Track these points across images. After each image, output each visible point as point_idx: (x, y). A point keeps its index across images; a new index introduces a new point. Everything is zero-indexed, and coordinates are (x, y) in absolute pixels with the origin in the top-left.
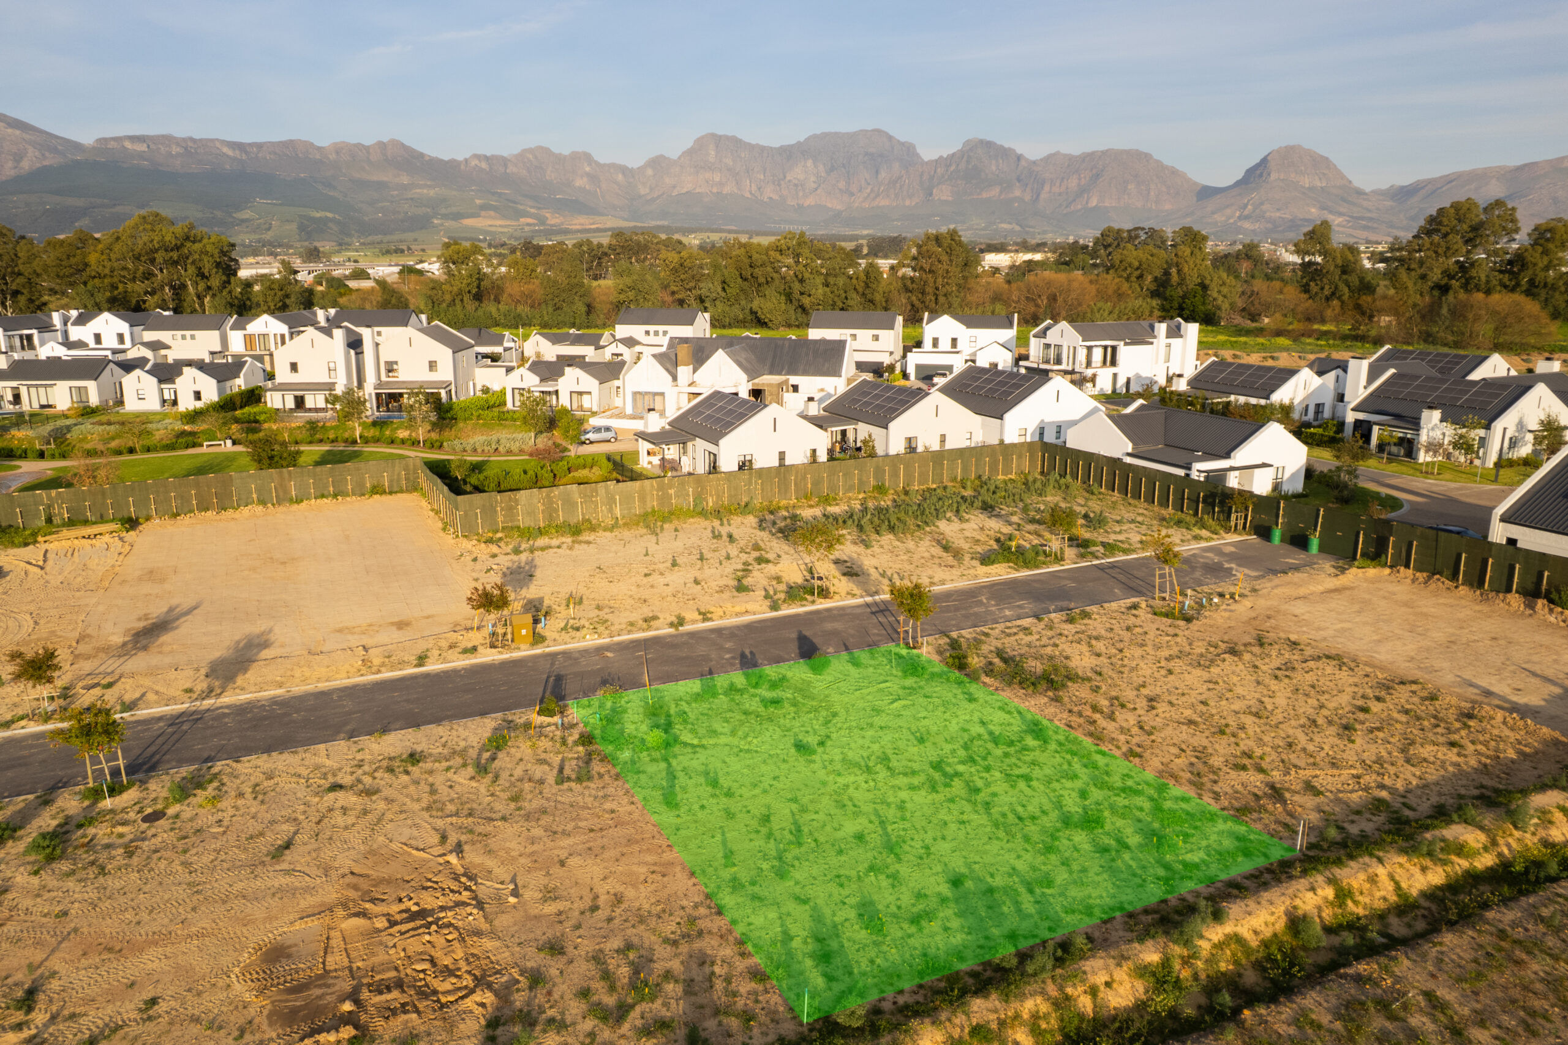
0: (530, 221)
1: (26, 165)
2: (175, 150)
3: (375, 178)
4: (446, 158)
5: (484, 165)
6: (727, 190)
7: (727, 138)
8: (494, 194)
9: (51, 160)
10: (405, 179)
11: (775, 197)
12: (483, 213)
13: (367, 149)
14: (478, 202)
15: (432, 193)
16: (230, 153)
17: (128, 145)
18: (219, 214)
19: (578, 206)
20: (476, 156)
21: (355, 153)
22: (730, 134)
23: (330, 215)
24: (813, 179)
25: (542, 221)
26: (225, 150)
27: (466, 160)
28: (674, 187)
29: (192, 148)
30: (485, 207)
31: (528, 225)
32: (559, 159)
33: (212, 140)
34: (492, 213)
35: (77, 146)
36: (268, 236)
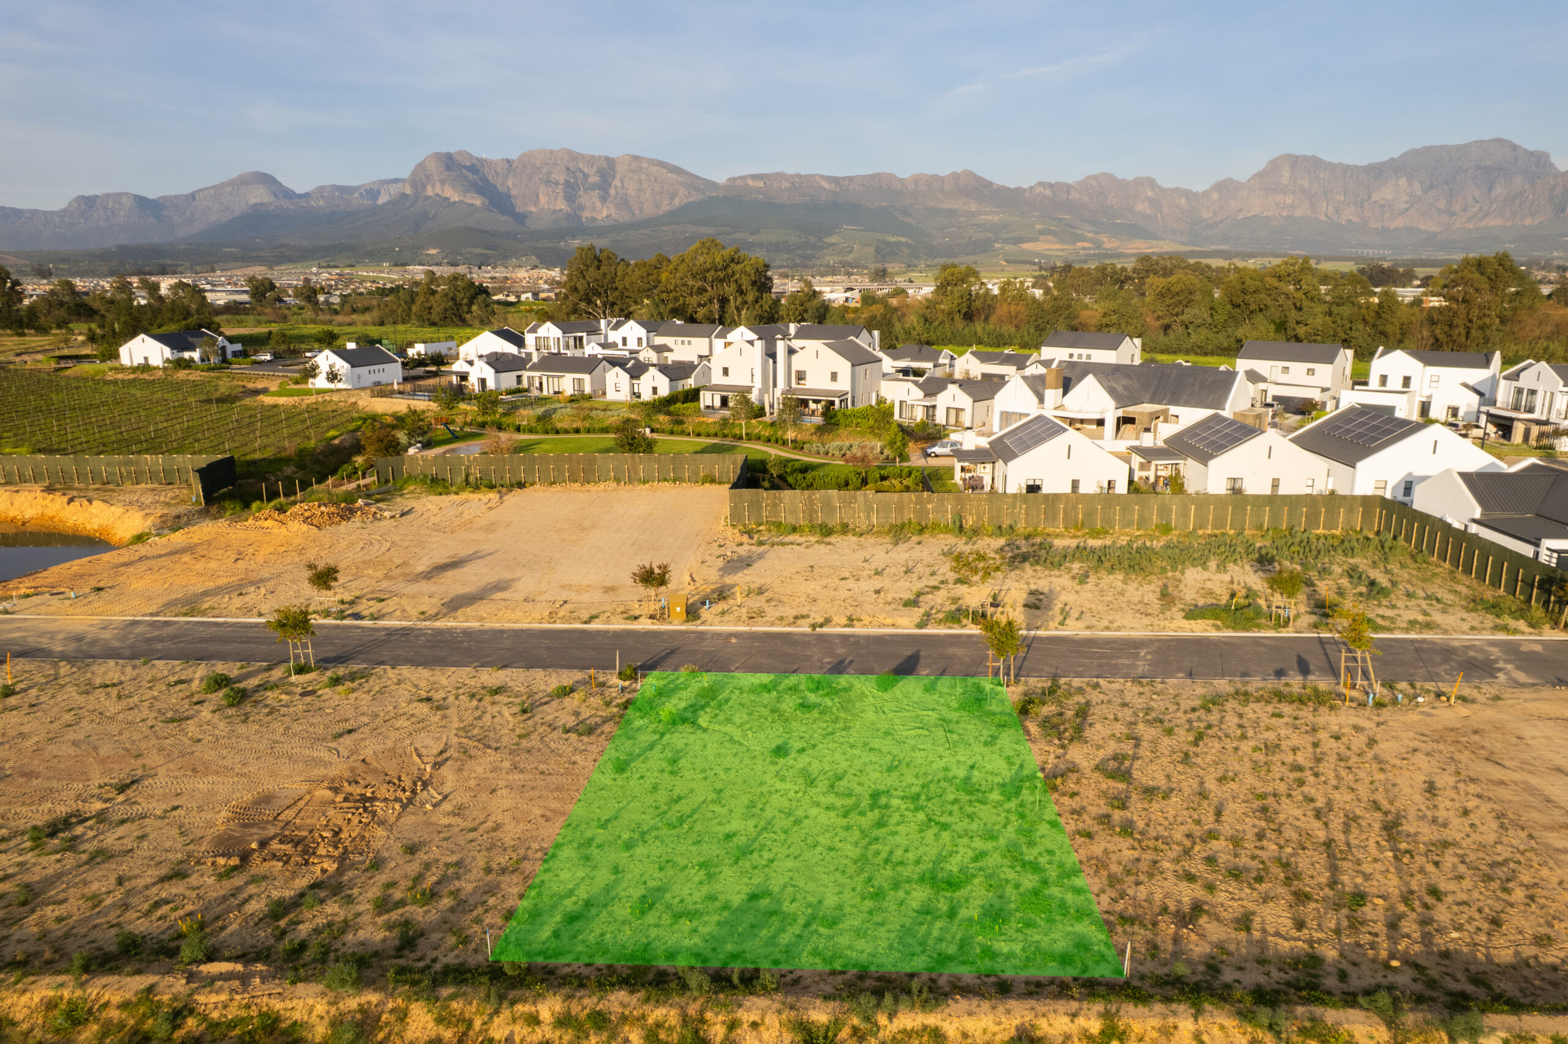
0: (1086, 245)
1: (677, 202)
2: (785, 185)
3: (946, 206)
4: (1013, 186)
5: (1048, 192)
6: (1298, 213)
7: (1306, 158)
8: (1054, 219)
9: (695, 197)
10: (973, 207)
11: (1355, 219)
12: (1042, 238)
13: (942, 179)
14: (1038, 227)
15: (996, 219)
16: (827, 186)
17: (750, 182)
18: (812, 239)
19: (1136, 231)
20: (1041, 184)
21: (930, 184)
22: (1309, 154)
23: (903, 239)
24: (1404, 198)
25: (1098, 245)
26: (823, 183)
27: (1031, 188)
28: (1240, 210)
29: (798, 183)
30: (1042, 232)
31: (1084, 248)
32: (1123, 184)
33: (814, 176)
34: (1050, 238)
35: (713, 185)
36: (849, 258)
